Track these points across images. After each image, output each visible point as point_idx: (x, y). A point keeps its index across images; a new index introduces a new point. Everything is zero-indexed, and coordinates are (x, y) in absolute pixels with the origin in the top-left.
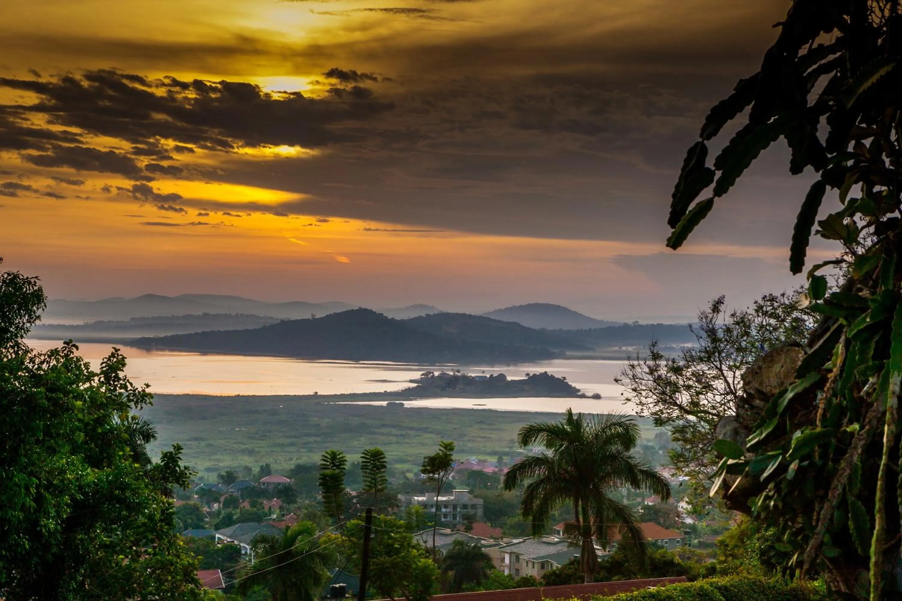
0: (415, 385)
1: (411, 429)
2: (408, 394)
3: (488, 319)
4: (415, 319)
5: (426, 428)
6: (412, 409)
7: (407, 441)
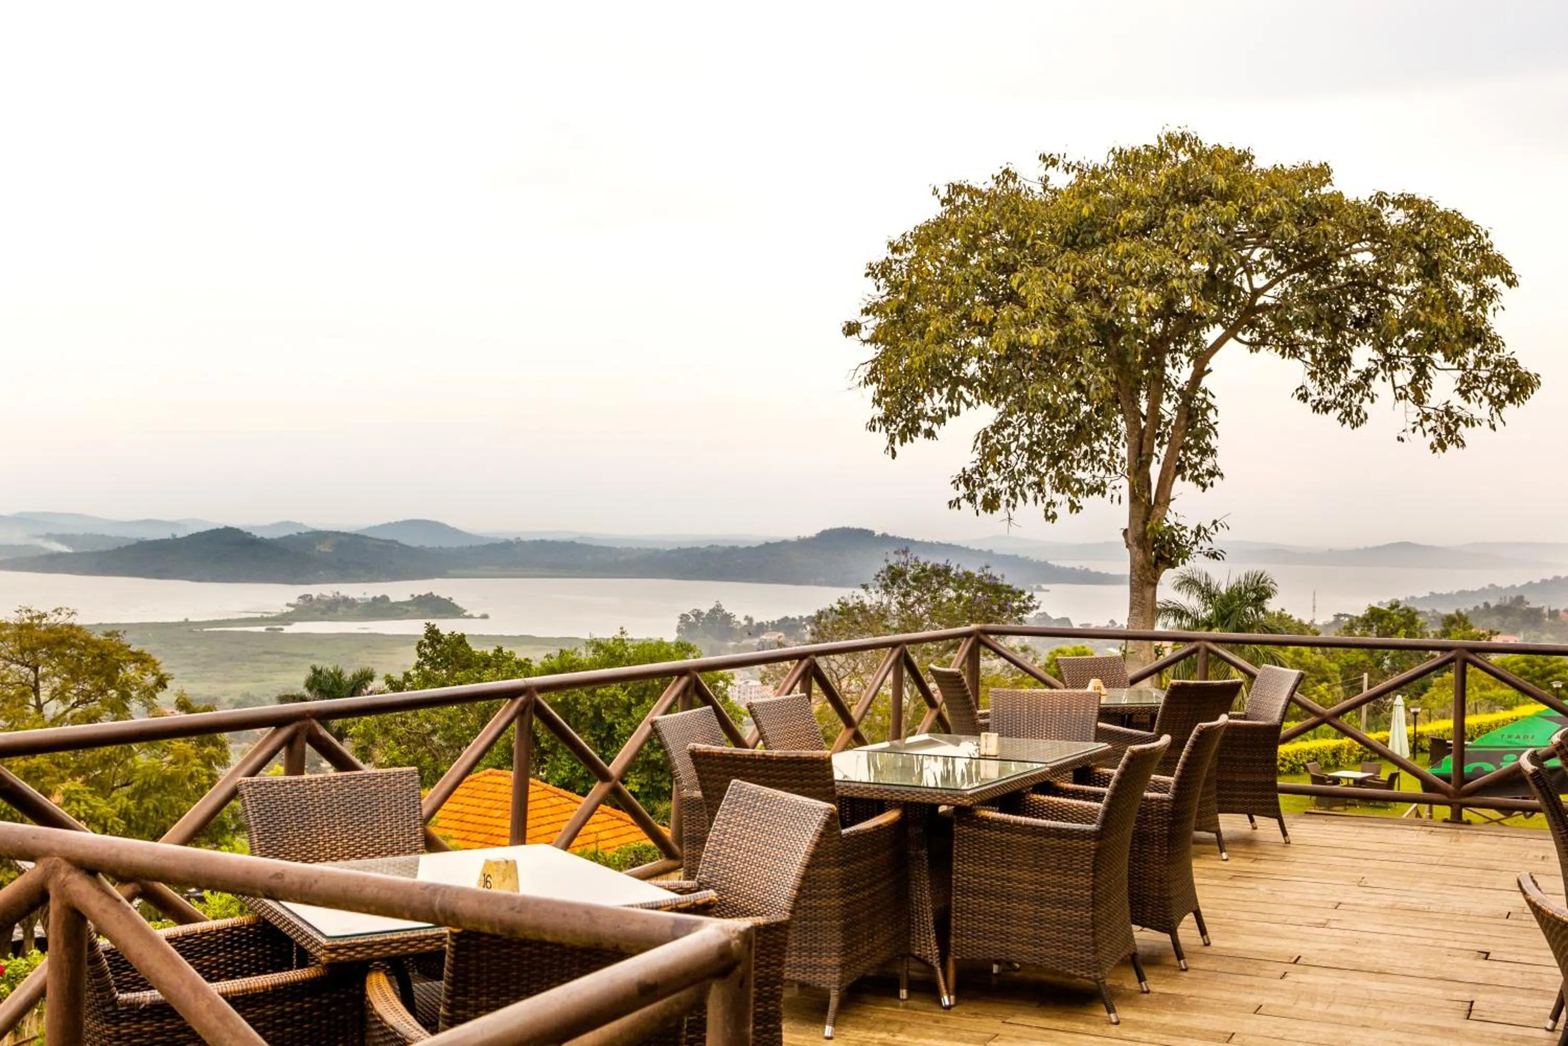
0: (292, 609)
1: (296, 655)
2: (286, 619)
3: (365, 537)
4: (285, 538)
5: (312, 654)
6: (293, 635)
7: (293, 668)
